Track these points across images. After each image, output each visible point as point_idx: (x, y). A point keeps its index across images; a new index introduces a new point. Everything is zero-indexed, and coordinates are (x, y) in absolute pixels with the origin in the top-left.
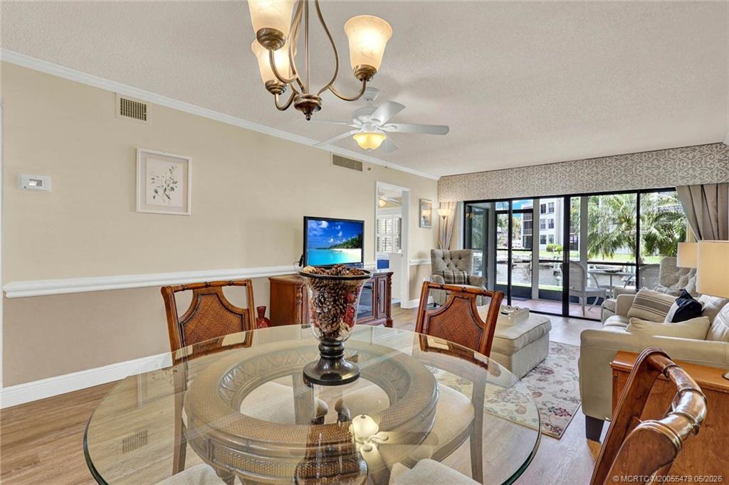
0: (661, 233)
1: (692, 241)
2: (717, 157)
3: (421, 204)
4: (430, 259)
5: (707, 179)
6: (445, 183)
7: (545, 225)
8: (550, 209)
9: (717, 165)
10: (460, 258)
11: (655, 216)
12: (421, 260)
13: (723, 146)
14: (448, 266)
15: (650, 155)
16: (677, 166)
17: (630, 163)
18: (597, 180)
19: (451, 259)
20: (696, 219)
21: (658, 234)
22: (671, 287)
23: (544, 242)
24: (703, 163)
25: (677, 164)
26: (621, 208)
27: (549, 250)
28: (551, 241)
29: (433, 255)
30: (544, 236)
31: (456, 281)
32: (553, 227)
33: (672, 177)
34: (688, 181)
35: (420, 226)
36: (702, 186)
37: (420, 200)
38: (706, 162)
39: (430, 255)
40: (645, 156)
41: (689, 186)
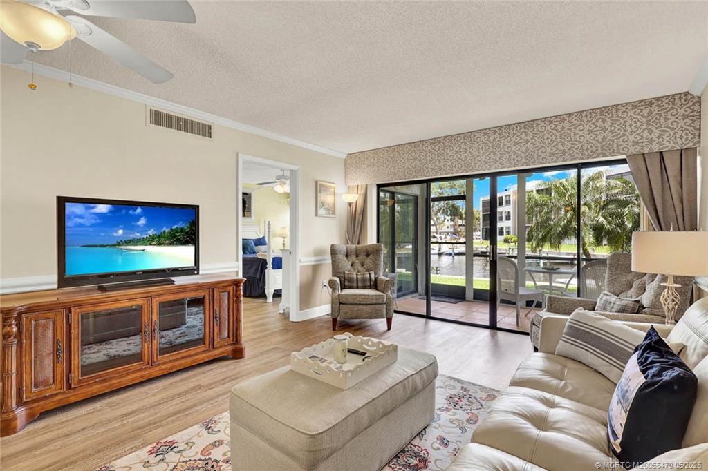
0: (609, 223)
1: (648, 230)
2: (682, 112)
3: (318, 188)
4: (329, 256)
5: (667, 144)
6: (353, 161)
7: (502, 217)
8: (506, 201)
9: (682, 123)
10: (368, 255)
11: (602, 204)
12: (320, 258)
13: (689, 97)
14: (352, 265)
15: (593, 115)
16: (628, 128)
17: (567, 125)
18: (527, 150)
19: (357, 256)
20: (654, 200)
21: (605, 222)
22: (622, 296)
23: (501, 233)
24: (662, 120)
25: (628, 124)
26: (567, 195)
27: (506, 241)
28: (508, 233)
29: (334, 251)
30: (502, 228)
31: (360, 285)
32: (509, 219)
33: (622, 143)
34: (642, 147)
35: (316, 215)
36: (661, 153)
37: (317, 182)
38: (666, 120)
39: (330, 251)
40: (586, 116)
41: (643, 154)
